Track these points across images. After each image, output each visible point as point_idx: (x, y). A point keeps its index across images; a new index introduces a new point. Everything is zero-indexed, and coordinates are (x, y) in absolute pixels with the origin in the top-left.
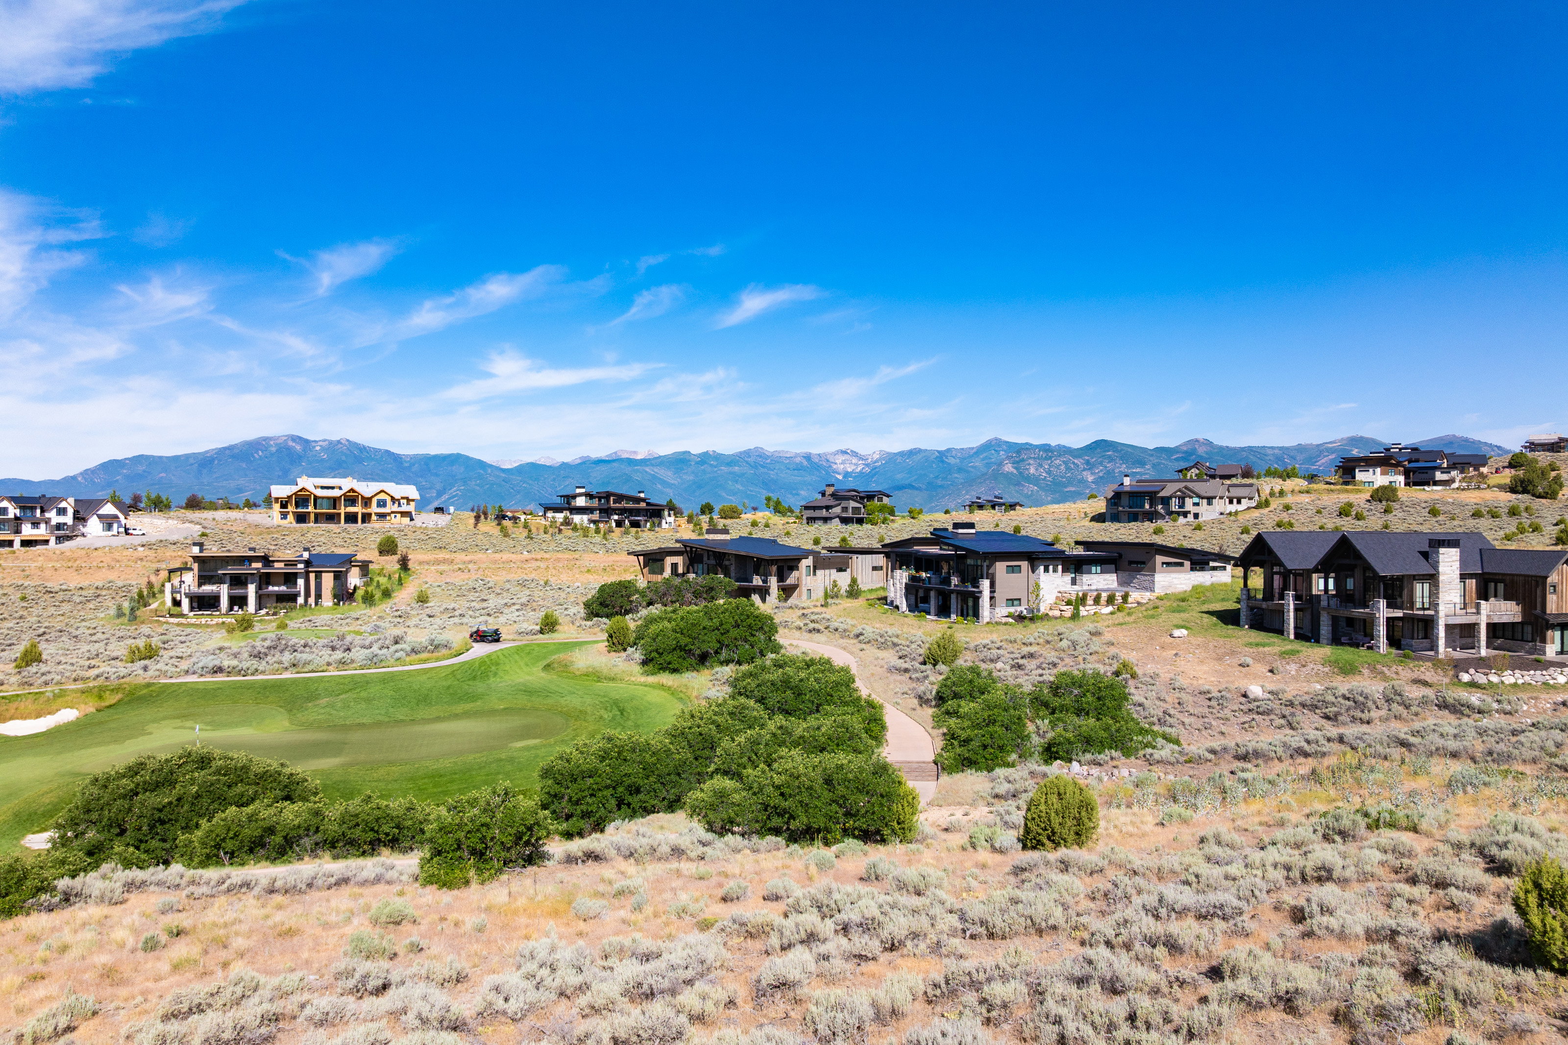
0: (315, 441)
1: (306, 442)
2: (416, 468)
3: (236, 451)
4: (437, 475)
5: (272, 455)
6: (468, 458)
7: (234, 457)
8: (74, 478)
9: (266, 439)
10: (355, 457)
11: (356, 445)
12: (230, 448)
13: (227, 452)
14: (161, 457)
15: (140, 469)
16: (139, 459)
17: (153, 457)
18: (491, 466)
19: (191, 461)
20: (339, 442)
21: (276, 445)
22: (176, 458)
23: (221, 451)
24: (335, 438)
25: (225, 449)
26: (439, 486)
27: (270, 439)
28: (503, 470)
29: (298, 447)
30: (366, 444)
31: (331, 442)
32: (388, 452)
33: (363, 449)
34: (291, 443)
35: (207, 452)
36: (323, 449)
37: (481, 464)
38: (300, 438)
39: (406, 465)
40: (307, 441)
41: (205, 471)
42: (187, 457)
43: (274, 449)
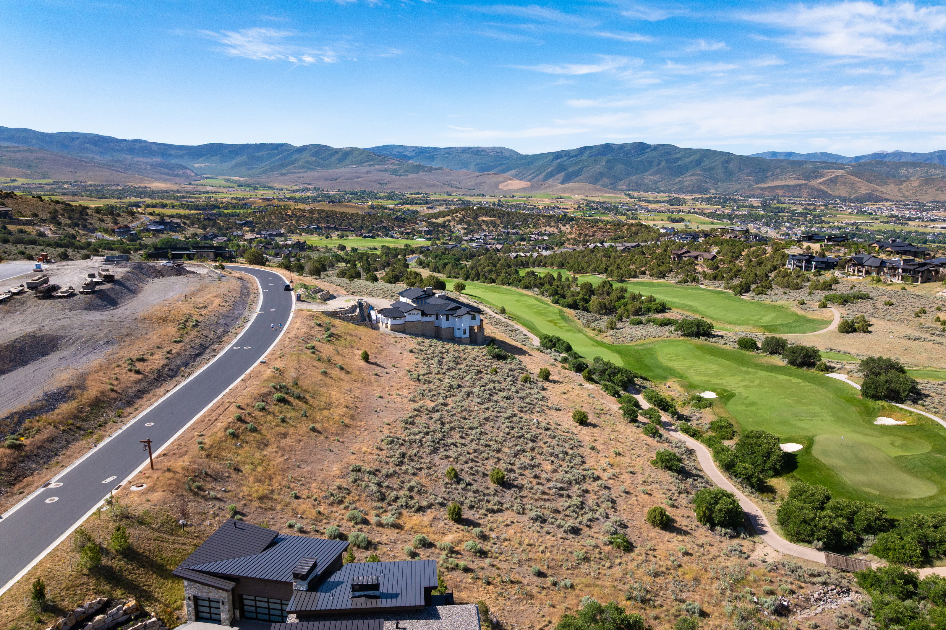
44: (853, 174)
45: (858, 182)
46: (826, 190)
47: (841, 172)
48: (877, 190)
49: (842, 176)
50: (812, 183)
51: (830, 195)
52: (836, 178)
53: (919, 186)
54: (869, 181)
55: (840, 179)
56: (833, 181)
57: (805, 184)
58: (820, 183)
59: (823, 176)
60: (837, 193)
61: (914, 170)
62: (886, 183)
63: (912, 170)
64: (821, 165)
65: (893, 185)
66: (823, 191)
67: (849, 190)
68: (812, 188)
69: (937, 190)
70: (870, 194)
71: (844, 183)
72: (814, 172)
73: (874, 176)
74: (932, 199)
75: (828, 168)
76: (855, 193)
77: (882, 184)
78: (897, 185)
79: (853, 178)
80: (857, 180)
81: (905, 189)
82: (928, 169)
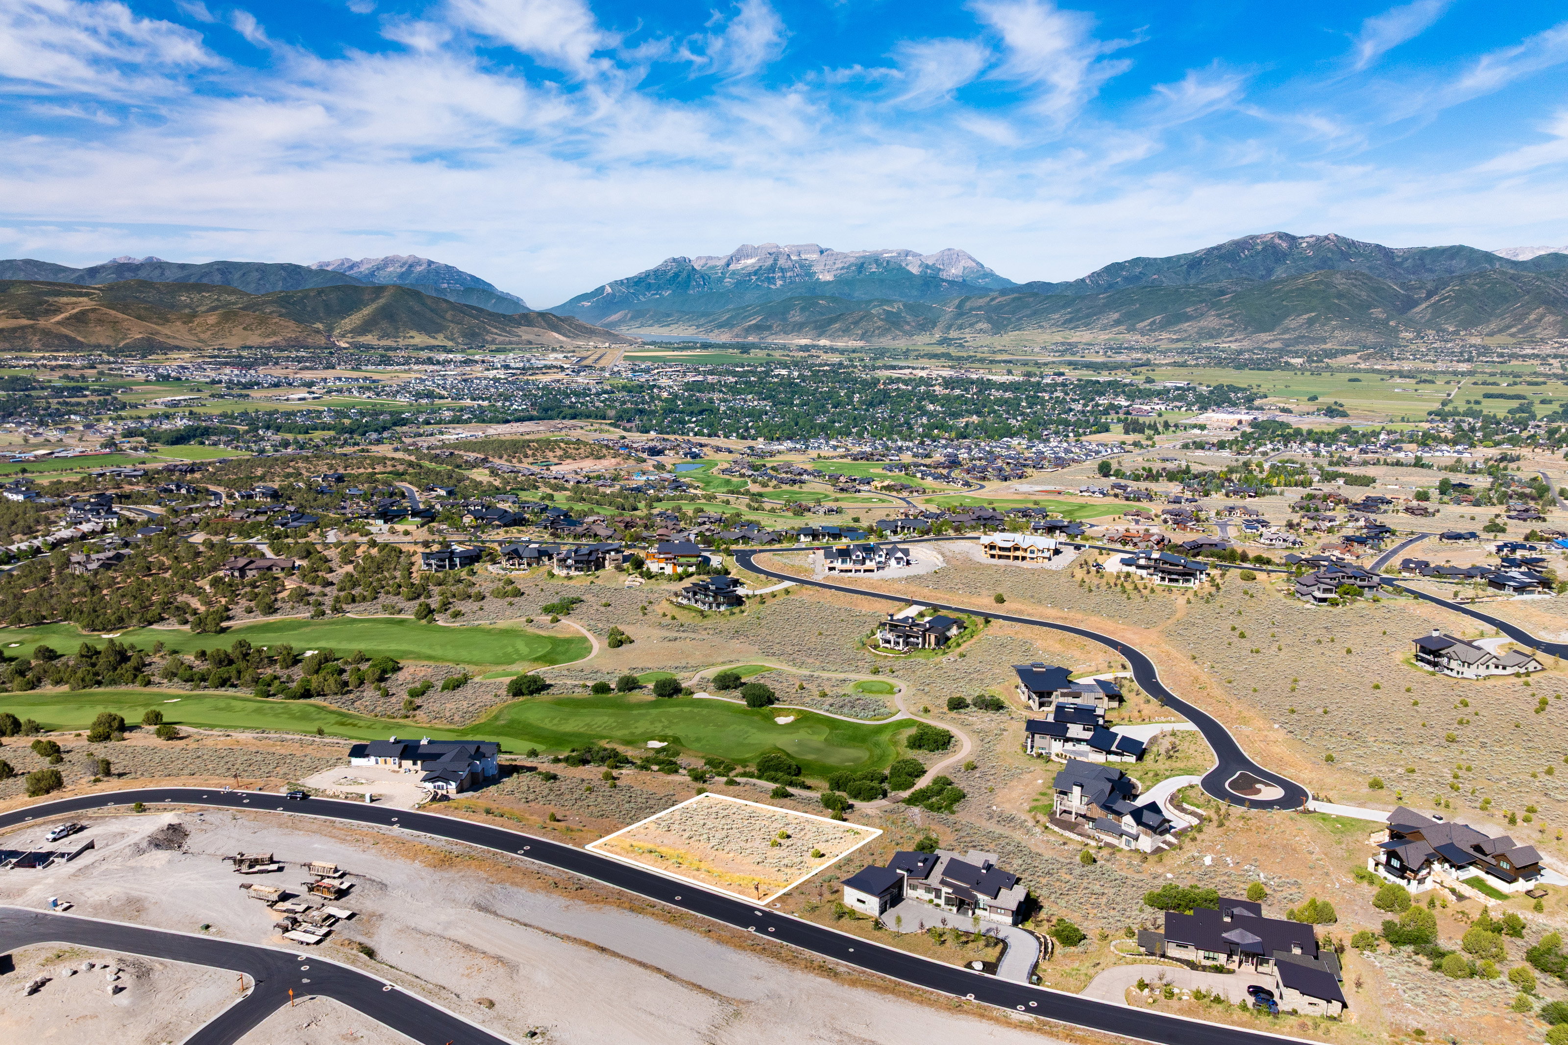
0: (1302, 238)
1: (1292, 239)
2: (1409, 263)
3: (1223, 251)
4: (1431, 272)
5: (1258, 253)
6: (1473, 250)
7: (1221, 257)
8: (1083, 280)
9: (1253, 238)
10: (1343, 252)
11: (1344, 240)
12: (1218, 248)
13: (1215, 252)
14: (1155, 259)
15: (1138, 270)
16: (1137, 261)
17: (1149, 259)
18: (1501, 258)
19: (1182, 262)
20: (1327, 238)
21: (1263, 243)
22: (1168, 260)
23: (1210, 251)
24: (1322, 233)
25: (1213, 249)
26: (1429, 285)
27: (1257, 237)
28: (1516, 264)
29: (1284, 245)
30: (1356, 239)
31: (1318, 238)
32: (1378, 247)
33: (1351, 244)
34: (1277, 241)
35: (1197, 252)
36: (1310, 245)
37: (1490, 257)
38: (1287, 235)
39: (1398, 260)
40: (1294, 238)
41: (1193, 272)
42: (1179, 257)
43: (1260, 248)
44: (109, 305)
45: (124, 320)
46: (73, 335)
47: (85, 303)
48: (157, 333)
49: (93, 310)
50: (42, 323)
51: (82, 343)
52: (83, 313)
53: (218, 323)
54: (139, 317)
55: (92, 316)
56: (80, 319)
57: (32, 326)
58: (58, 323)
59: (58, 310)
60: (93, 340)
61: (197, 296)
62: (168, 321)
63: (195, 296)
64: (45, 288)
65: (178, 323)
66: (66, 336)
67: (113, 334)
68: (46, 333)
69: (245, 329)
70: (149, 339)
71: (100, 322)
72: (41, 303)
73: (146, 309)
74: (241, 343)
75: (65, 294)
76: (123, 339)
77: (161, 322)
78: (184, 323)
79: (113, 312)
80: (120, 316)
81: (199, 329)
82: (220, 294)
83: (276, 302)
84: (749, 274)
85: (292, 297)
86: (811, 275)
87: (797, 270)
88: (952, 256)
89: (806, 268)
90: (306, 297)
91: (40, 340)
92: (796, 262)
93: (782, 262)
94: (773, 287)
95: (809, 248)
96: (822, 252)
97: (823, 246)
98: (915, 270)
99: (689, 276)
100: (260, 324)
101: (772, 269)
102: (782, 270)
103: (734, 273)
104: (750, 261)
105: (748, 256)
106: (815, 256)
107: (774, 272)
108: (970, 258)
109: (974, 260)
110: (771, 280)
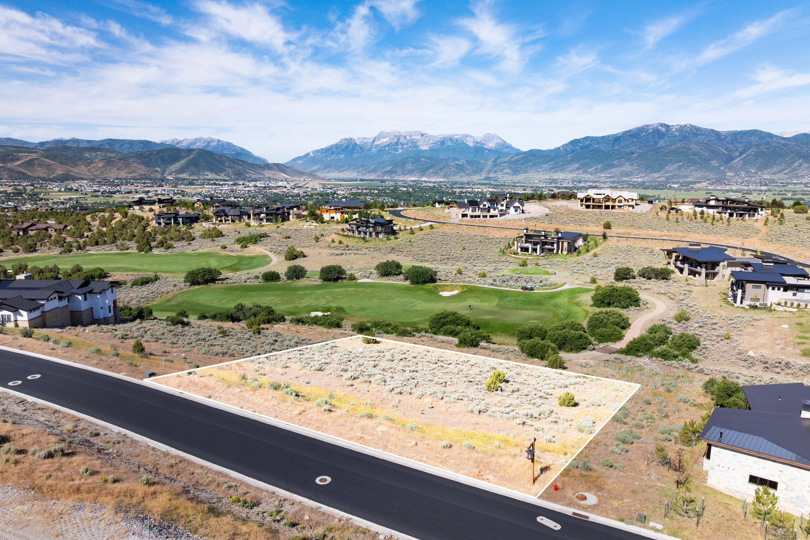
0: (673, 126)
2: (728, 139)
3: (632, 133)
4: (741, 143)
5: (650, 134)
6: (762, 132)
7: (630, 136)
8: (559, 148)
9: (647, 126)
10: (694, 133)
11: (695, 127)
12: (629, 131)
13: (628, 133)
14: (596, 137)
15: (587, 143)
16: (586, 138)
17: (593, 137)
18: (776, 136)
19: (610, 138)
20: (685, 126)
21: (652, 128)
22: (603, 137)
23: (625, 133)
24: (683, 123)
25: (627, 132)
26: (740, 149)
27: (649, 126)
28: (784, 139)
29: (663, 129)
30: (700, 126)
31: (681, 126)
32: (712, 130)
33: (698, 129)
34: (660, 128)
35: (618, 134)
36: (677, 130)
37: (770, 136)
38: (665, 124)
39: (723, 137)
40: (668, 126)
41: (616, 143)
42: (609, 136)
43: (651, 131)
44: (46, 157)
45: (53, 164)
46: (25, 172)
47: (34, 156)
48: (71, 171)
49: (37, 159)
50: (9, 165)
51: (30, 176)
52: (31, 160)
53: (104, 167)
54: (61, 163)
55: (36, 162)
56: (30, 163)
57: (3, 167)
58: (18, 165)
59: (18, 159)
60: (36, 175)
61: (95, 154)
62: (77, 165)
63: (94, 154)
64: (13, 149)
65: (83, 167)
66: (22, 173)
67: (47, 171)
68: (11, 170)
69: (118, 169)
70: (66, 174)
71: (40, 165)
72: (9, 156)
73: (65, 159)
74: (116, 177)
75: (20, 152)
76: (52, 174)
77: (73, 166)
78: (86, 166)
79: (47, 160)
80: (51, 162)
81: (93, 170)
82: (106, 153)
83: (135, 157)
84: (385, 147)
85: (144, 154)
86: (417, 147)
87: (410, 144)
88: (489, 137)
89: (414, 143)
90: (151, 154)
91: (7, 174)
92: (409, 140)
93: (402, 140)
94: (397, 153)
95: (416, 133)
96: (422, 135)
97: (423, 132)
98: (471, 144)
99: (353, 147)
100: (126, 167)
101: (397, 144)
102: (402, 144)
103: (377, 146)
104: (385, 140)
105: (384, 137)
106: (419, 137)
107: (398, 145)
108: (499, 138)
109: (501, 139)
110: (396, 150)
